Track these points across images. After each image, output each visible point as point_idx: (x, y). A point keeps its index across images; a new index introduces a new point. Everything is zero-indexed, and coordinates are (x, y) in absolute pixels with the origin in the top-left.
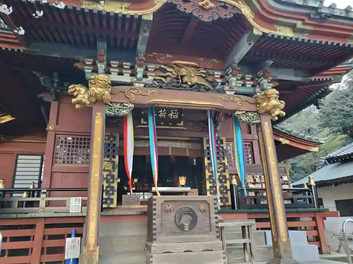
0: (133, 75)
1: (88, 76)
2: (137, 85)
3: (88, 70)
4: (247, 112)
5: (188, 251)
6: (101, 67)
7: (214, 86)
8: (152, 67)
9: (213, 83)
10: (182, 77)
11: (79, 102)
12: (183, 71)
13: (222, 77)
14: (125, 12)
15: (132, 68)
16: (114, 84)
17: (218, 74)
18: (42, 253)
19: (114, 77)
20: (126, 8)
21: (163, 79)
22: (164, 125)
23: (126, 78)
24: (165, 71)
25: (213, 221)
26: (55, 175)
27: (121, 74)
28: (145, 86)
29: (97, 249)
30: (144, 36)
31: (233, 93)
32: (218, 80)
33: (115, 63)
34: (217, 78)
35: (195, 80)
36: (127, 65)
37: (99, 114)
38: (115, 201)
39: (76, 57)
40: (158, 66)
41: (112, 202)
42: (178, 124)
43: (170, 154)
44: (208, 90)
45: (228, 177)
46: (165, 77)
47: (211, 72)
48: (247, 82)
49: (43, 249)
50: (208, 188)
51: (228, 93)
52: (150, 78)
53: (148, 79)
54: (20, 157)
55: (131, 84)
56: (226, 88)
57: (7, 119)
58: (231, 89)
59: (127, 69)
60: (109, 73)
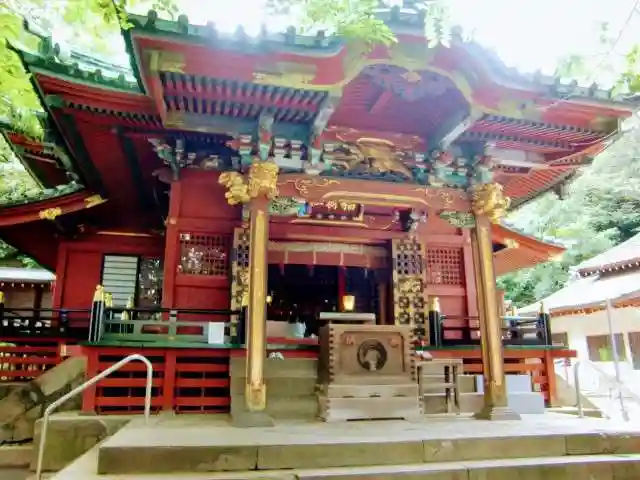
0: (305, 157)
1: (245, 160)
2: (310, 172)
3: (245, 151)
4: (458, 212)
5: (375, 396)
6: (265, 149)
7: (414, 174)
9: (413, 170)
10: (371, 160)
11: (233, 197)
12: (373, 153)
13: (426, 161)
14: (307, 87)
15: (304, 148)
17: (419, 157)
20: (309, 82)
21: (345, 164)
22: (334, 219)
23: (295, 162)
24: (348, 152)
25: (408, 359)
26: (180, 289)
27: (288, 156)
28: (321, 174)
29: (264, 388)
30: (327, 112)
31: (440, 185)
32: (420, 166)
33: (280, 142)
34: (419, 163)
35: (389, 165)
36: (296, 144)
37: (260, 213)
39: (229, 133)
40: (337, 145)
42: (355, 219)
43: (341, 264)
44: (406, 179)
45: (426, 299)
46: (348, 161)
47: (410, 153)
48: (460, 170)
50: (396, 315)
51: (433, 184)
52: (328, 162)
53: (325, 164)
54: (108, 258)
55: (302, 171)
56: (431, 178)
57: (95, 201)
58: (437, 181)
59: (296, 149)
60: (274, 155)
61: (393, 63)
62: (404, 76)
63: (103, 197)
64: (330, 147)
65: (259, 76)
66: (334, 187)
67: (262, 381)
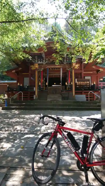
0: (43, 62)
2: (44, 64)
3: (34, 62)
4: (69, 68)
5: (54, 97)
6: (36, 61)
7: (61, 62)
11: (33, 69)
12: (54, 59)
14: (38, 53)
16: (39, 64)
19: (39, 63)
23: (41, 63)
27: (40, 62)
29: (37, 96)
30: (43, 55)
33: (39, 59)
36: (42, 59)
37: (37, 71)
38: (44, 88)
41: (44, 89)
46: (50, 61)
49: (30, 97)
53: (46, 62)
56: (64, 62)
57: (20, 69)
58: (65, 63)
59: (42, 60)
60: (38, 62)
61: (51, 46)
62: (52, 48)
63: (21, 68)
64: (47, 59)
65: (31, 52)
66: (47, 66)
67: (37, 95)
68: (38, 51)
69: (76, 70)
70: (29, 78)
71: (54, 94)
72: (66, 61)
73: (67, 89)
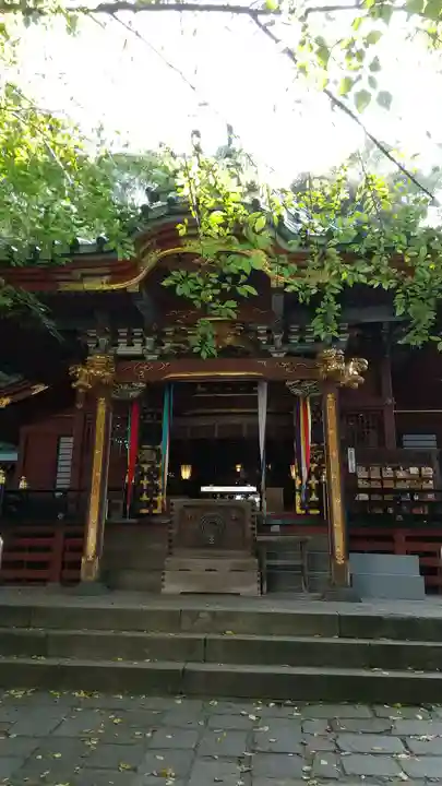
0: (144, 344)
1: (91, 351)
2: (150, 357)
3: (91, 345)
4: (302, 380)
5: (211, 570)
6: (104, 340)
7: (256, 348)
8: (169, 331)
11: (81, 386)
13: (267, 332)
15: (143, 335)
16: (119, 359)
17: (262, 329)
18: (63, 568)
19: (123, 350)
20: (107, 283)
21: (183, 346)
23: (137, 349)
25: (249, 533)
27: (131, 344)
28: (159, 358)
29: (97, 561)
31: (282, 355)
32: (261, 338)
33: (123, 332)
34: (262, 335)
35: (229, 341)
36: (138, 331)
37: (103, 400)
38: (160, 504)
40: (177, 328)
41: (155, 507)
43: (245, 435)
44: (246, 354)
46: (185, 342)
47: (251, 327)
48: (307, 336)
49: (63, 563)
51: (275, 355)
52: (168, 345)
53: (163, 348)
54: (63, 439)
55: (141, 357)
56: (272, 350)
58: (278, 350)
59: (137, 337)
60: (117, 345)
62: (198, 261)
63: (45, 384)
65: (63, 284)
66: (170, 371)
67: (97, 553)
68: (106, 278)
69: (344, 393)
70: (71, 440)
71: (208, 546)
72: (286, 341)
73: (298, 510)
